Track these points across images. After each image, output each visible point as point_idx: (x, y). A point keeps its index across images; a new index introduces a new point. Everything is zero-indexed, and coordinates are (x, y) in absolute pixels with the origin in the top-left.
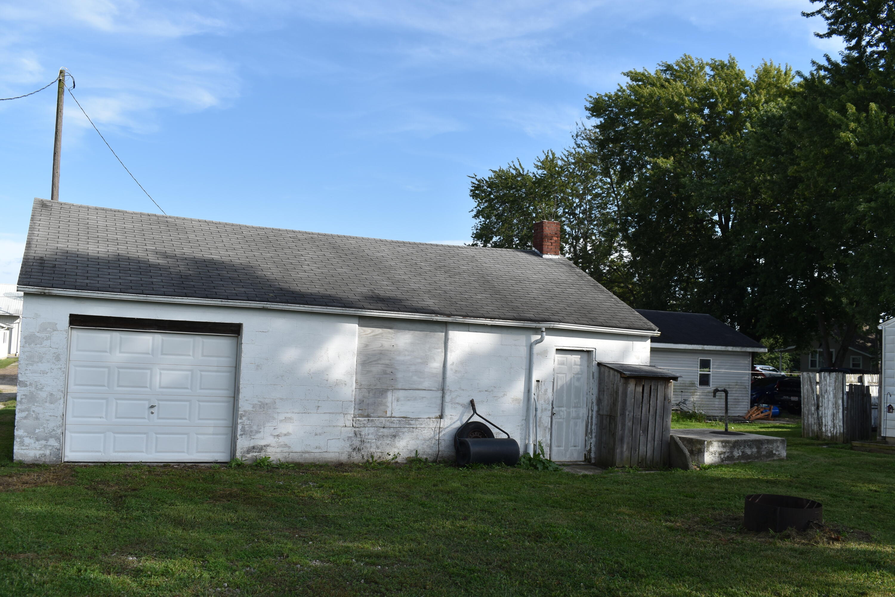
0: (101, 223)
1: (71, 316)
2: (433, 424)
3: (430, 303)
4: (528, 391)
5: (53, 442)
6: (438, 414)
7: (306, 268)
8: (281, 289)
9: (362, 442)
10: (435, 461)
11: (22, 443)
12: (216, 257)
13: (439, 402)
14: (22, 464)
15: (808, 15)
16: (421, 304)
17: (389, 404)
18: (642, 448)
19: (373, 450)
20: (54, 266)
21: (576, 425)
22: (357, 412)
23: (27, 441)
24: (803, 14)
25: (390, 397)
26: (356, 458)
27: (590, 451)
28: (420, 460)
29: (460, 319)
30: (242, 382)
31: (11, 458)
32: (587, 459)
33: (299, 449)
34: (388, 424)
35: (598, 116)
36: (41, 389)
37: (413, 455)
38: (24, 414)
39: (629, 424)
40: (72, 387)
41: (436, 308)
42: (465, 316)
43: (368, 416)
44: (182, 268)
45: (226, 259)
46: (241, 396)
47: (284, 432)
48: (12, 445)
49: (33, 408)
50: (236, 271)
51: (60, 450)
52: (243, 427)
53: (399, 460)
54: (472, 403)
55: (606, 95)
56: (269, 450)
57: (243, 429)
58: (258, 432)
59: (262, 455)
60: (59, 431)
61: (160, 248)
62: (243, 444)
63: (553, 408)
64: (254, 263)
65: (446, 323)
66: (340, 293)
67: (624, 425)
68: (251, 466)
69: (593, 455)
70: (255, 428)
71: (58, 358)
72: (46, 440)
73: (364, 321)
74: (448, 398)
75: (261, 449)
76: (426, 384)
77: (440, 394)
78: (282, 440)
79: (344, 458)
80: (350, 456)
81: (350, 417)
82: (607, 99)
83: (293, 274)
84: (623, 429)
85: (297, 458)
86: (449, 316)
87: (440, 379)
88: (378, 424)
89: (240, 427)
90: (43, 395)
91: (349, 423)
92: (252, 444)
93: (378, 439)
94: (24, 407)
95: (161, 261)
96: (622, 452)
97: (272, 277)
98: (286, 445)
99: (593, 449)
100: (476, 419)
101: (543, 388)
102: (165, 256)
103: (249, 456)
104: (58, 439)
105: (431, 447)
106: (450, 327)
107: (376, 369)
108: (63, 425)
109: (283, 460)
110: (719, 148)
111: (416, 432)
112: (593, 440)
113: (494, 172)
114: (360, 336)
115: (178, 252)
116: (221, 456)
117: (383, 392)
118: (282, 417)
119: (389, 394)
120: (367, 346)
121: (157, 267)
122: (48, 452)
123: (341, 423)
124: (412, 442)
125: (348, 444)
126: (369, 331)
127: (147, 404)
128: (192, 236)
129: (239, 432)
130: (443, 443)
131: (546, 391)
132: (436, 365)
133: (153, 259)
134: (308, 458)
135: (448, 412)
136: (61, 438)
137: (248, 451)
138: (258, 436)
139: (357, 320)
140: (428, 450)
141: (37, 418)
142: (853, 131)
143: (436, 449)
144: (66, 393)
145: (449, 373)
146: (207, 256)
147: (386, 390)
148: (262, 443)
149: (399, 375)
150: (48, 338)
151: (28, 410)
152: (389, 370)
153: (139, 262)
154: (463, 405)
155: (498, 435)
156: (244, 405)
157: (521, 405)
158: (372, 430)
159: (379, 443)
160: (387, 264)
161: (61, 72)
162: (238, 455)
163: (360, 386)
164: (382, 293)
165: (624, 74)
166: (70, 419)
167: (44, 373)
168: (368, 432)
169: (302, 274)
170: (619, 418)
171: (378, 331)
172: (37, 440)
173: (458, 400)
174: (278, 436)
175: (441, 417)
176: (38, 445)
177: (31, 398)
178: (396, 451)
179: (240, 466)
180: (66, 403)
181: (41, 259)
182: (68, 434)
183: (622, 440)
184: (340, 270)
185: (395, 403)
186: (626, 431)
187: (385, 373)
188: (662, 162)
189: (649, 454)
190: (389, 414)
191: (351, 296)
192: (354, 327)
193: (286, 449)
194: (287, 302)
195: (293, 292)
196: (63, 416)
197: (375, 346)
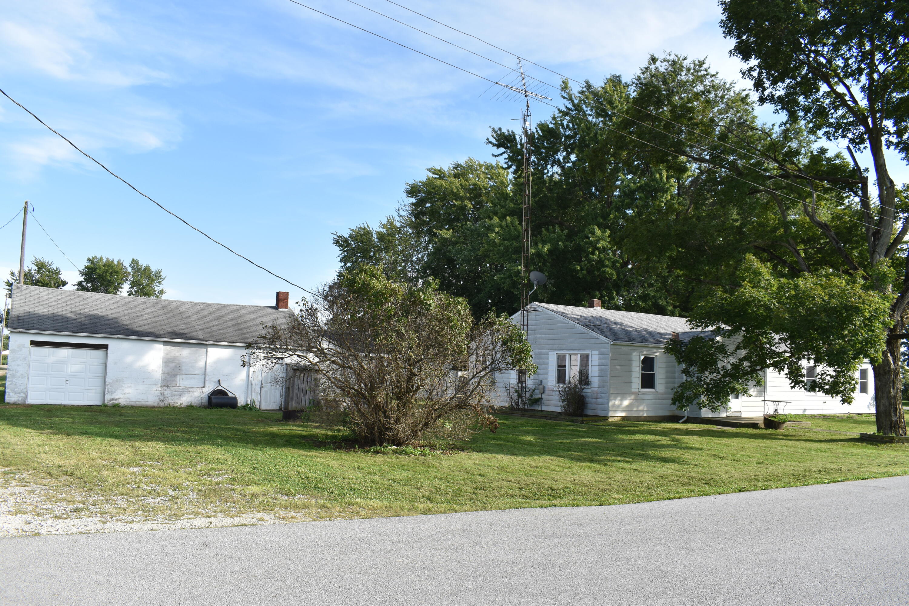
0: (46, 297)
1: (31, 341)
2: (199, 390)
3: (200, 335)
4: (248, 376)
5: (22, 395)
6: (202, 386)
7: (144, 318)
8: (128, 329)
9: (165, 397)
10: (200, 407)
11: (9, 395)
12: (100, 313)
13: (203, 380)
14: (8, 403)
15: (495, 156)
16: (196, 336)
17: (178, 381)
18: (303, 403)
19: (170, 401)
20: (24, 319)
21: (275, 392)
22: (162, 384)
23: (11, 394)
24: (493, 155)
25: (178, 377)
26: (162, 404)
27: (281, 405)
28: (192, 406)
29: (212, 343)
30: (108, 370)
31: (4, 402)
32: (281, 409)
33: (134, 400)
34: (177, 390)
35: (412, 197)
36: (18, 372)
37: (189, 404)
38: (10, 383)
39: (296, 391)
40: (31, 372)
41: (202, 338)
42: (214, 341)
43: (168, 386)
44: (83, 319)
45: (105, 314)
46: (107, 376)
47: (128, 392)
48: (5, 396)
49: (14, 380)
50: (108, 320)
51: (25, 398)
52: (108, 390)
53: (182, 406)
54: (219, 381)
55: (420, 182)
56: (120, 400)
57: (108, 391)
58: (115, 392)
59: (117, 402)
60: (25, 390)
61: (74, 310)
62: (108, 397)
63: (262, 384)
64: (118, 316)
65: (207, 344)
66: (157, 331)
67: (293, 392)
68: (111, 407)
69: (283, 406)
70: (113, 390)
71: (25, 359)
72: (20, 393)
73: (166, 343)
74: (207, 378)
75: (116, 400)
76: (196, 372)
77: (203, 377)
78: (126, 396)
79: (155, 404)
80: (158, 404)
81: (159, 386)
82: (421, 184)
83: (136, 321)
84: (293, 393)
85: (133, 404)
86: (206, 341)
87: (204, 370)
88: (172, 389)
89: (106, 390)
90: (18, 375)
91: (158, 389)
92: (112, 397)
93: (172, 396)
94: (10, 380)
95: (73, 316)
96: (292, 404)
97: (125, 323)
98: (128, 398)
99: (283, 403)
100: (220, 388)
101: (256, 375)
102: (76, 313)
103: (111, 402)
104: (25, 393)
105: (198, 401)
106: (208, 346)
107: (172, 365)
108: (27, 388)
109: (126, 404)
110: (472, 227)
111: (191, 394)
112: (283, 400)
113: (352, 230)
114: (164, 350)
115: (82, 312)
116: (98, 402)
117: (175, 375)
118: (126, 386)
119: (178, 376)
120: (167, 354)
121: (71, 319)
122: (20, 399)
123: (154, 389)
124: (189, 398)
125: (157, 398)
126: (168, 348)
127: (65, 379)
128: (90, 302)
129: (106, 392)
130: (204, 399)
131: (258, 376)
132: (201, 363)
133: (69, 315)
134: (138, 404)
135: (207, 384)
136: (26, 393)
137: (110, 400)
138: (115, 394)
139: (163, 343)
140: (197, 402)
141: (16, 385)
142: (497, 233)
143: (200, 402)
144: (28, 374)
145: (208, 367)
146: (96, 313)
147: (177, 374)
148: (117, 397)
149: (183, 368)
150: (21, 351)
151: (12, 381)
152: (178, 366)
153: (63, 316)
154: (215, 382)
155: (230, 395)
156: (108, 380)
157: (244, 383)
158: (169, 392)
159: (173, 398)
160: (188, 315)
161: (26, 203)
162: (106, 402)
163: (164, 372)
164: (178, 331)
165: (428, 170)
166: (30, 385)
167: (19, 365)
168: (168, 393)
169: (141, 322)
170: (291, 389)
171: (173, 348)
172: (16, 394)
173: (212, 380)
174: (124, 394)
175: (204, 387)
176: (16, 396)
177: (13, 376)
178: (181, 402)
179: (106, 406)
180: (28, 378)
181: (18, 316)
182: (29, 392)
183: (292, 399)
184: (161, 319)
185: (181, 381)
186: (295, 395)
187: (176, 367)
188: (444, 233)
189: (307, 405)
190: (178, 385)
191: (162, 332)
192: (161, 346)
193: (128, 400)
194: (129, 335)
195: (133, 331)
196: (27, 384)
197: (172, 355)
